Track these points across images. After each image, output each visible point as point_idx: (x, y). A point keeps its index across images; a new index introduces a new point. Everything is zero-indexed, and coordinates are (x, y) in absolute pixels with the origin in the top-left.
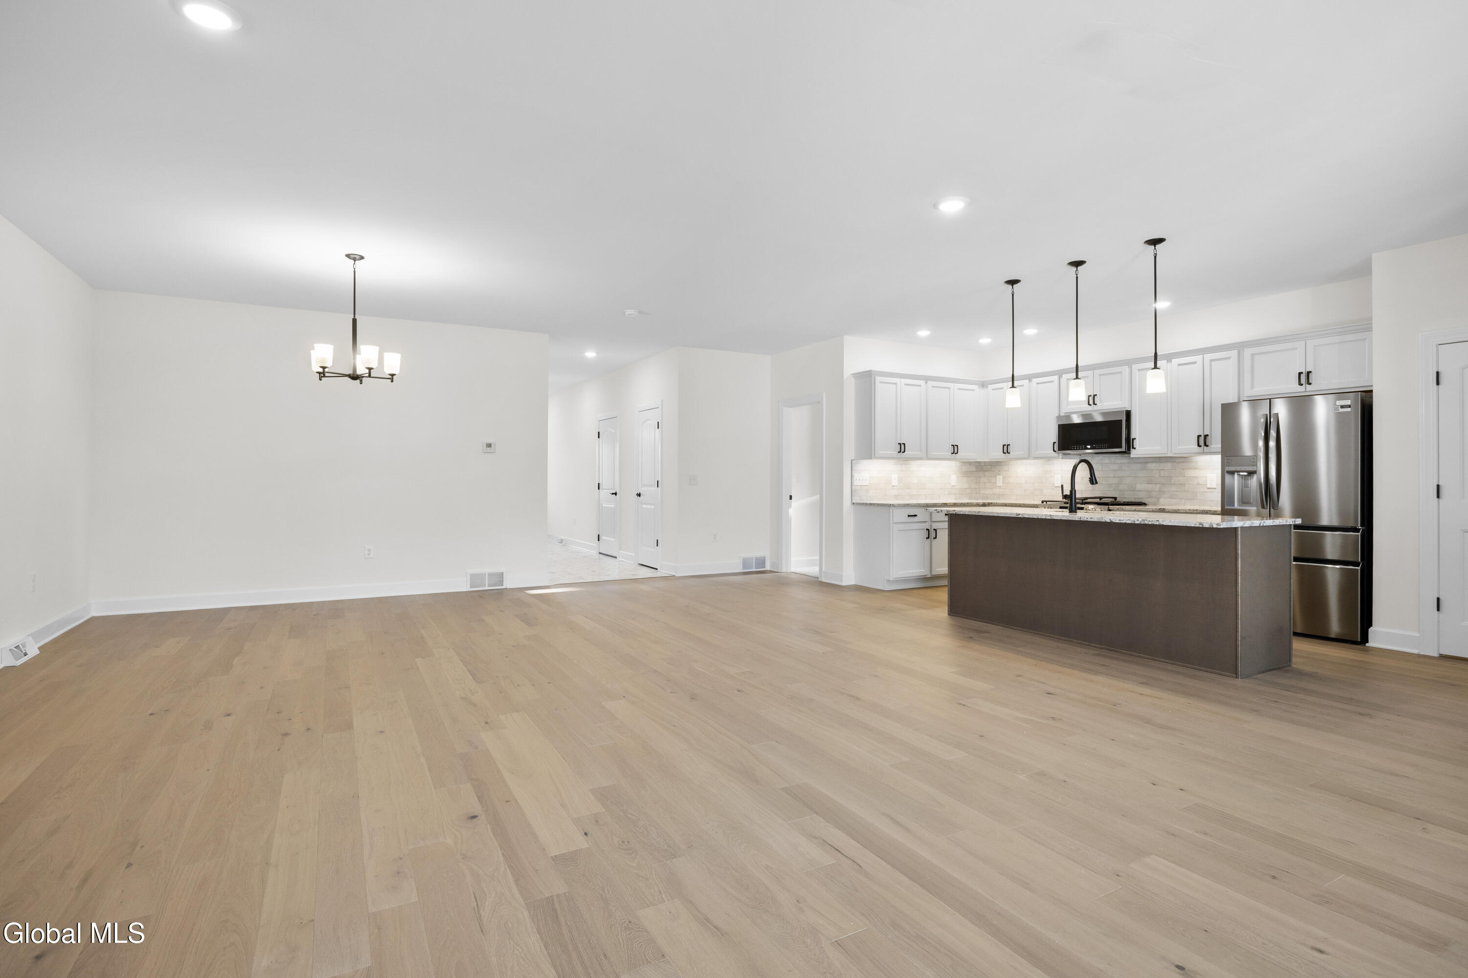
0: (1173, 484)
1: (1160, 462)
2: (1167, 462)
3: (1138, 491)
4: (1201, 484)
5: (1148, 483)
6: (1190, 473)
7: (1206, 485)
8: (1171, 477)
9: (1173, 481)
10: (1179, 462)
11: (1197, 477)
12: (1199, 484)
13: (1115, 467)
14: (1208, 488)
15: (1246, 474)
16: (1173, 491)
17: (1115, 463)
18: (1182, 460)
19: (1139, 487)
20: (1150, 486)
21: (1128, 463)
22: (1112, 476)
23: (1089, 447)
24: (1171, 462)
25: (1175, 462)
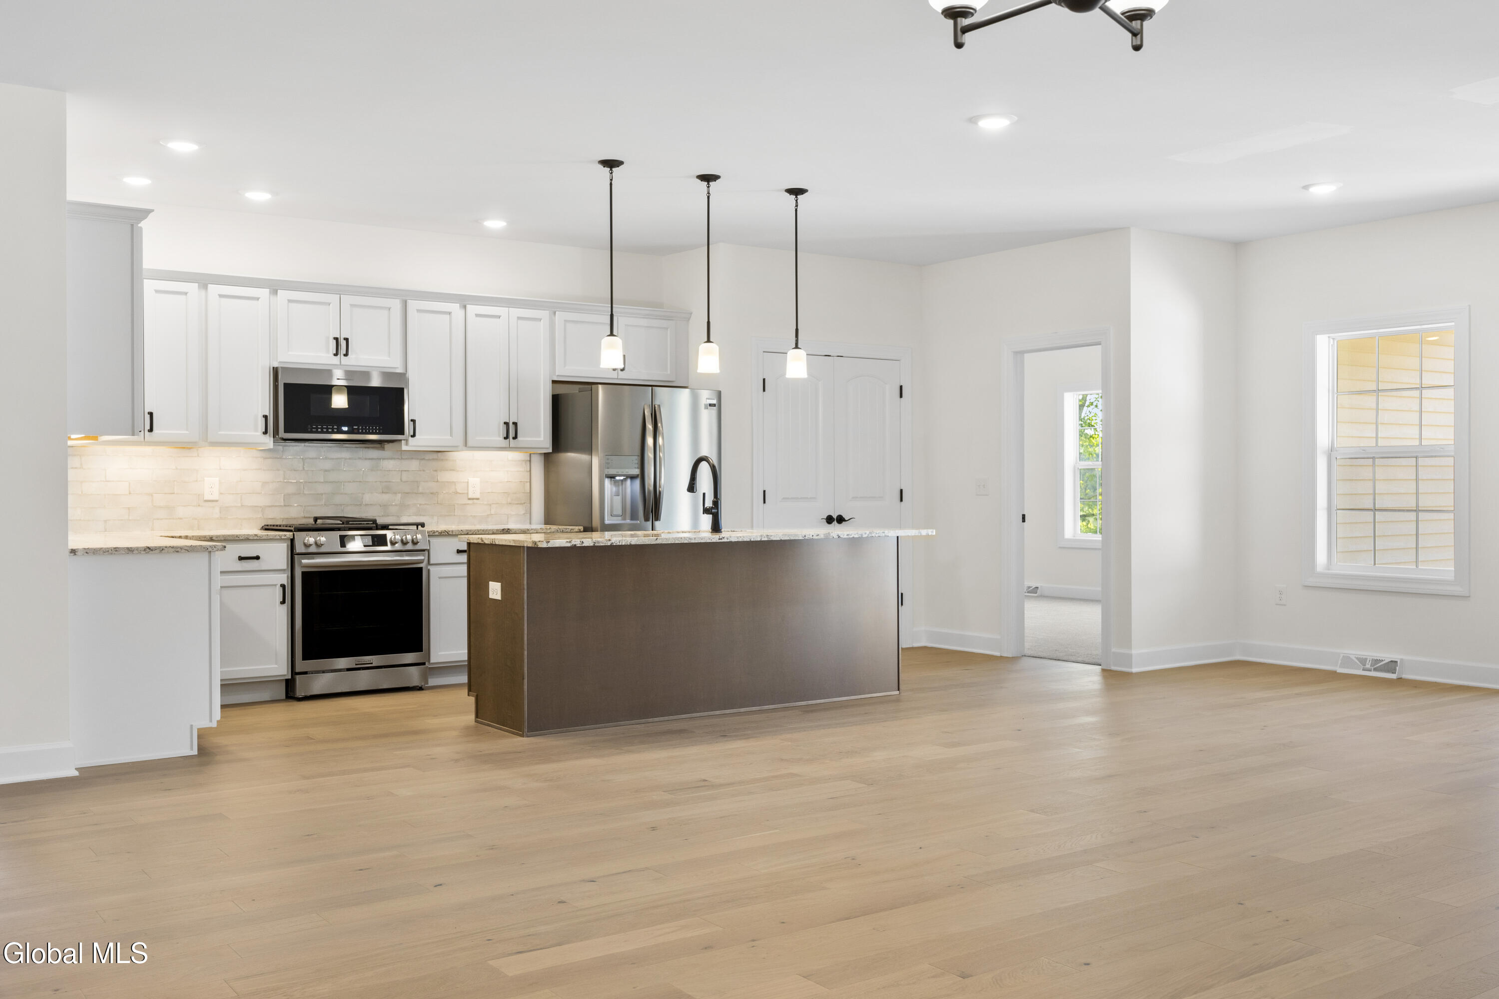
0: (421, 493)
1: (402, 459)
2: (412, 458)
3: (366, 505)
4: (460, 493)
5: (383, 492)
6: (445, 476)
7: (468, 493)
8: (417, 482)
9: (421, 490)
10: (429, 460)
11: (454, 483)
12: (457, 493)
13: (328, 465)
14: (469, 499)
15: (622, 478)
16: (420, 505)
17: (326, 458)
18: (435, 456)
19: (367, 498)
20: (386, 497)
21: (350, 459)
22: (322, 481)
23: (345, 429)
24: (418, 459)
25: (423, 459)
